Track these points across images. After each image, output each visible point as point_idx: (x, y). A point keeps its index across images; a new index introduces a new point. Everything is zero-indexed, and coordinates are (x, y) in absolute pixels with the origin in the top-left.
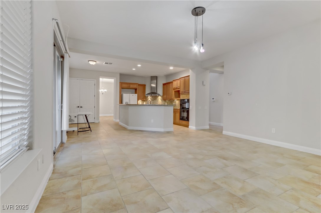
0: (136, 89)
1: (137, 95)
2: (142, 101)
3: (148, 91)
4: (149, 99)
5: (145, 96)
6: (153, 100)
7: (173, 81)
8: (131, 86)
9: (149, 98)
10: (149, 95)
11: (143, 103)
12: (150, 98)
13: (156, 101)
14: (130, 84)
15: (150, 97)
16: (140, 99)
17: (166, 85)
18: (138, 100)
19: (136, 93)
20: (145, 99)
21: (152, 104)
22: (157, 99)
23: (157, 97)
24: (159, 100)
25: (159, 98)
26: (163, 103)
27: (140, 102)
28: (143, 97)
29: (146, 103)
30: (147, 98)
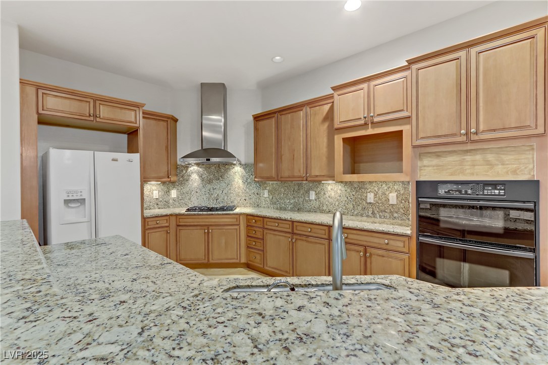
0: (132, 133)
1: (136, 157)
2: (164, 183)
3: (186, 145)
4: (195, 177)
5: (176, 167)
6: (210, 181)
7: (334, 89)
8: (105, 112)
9: (195, 173)
10: (192, 161)
11: (168, 192)
12: (198, 173)
13: (223, 185)
14: (97, 100)
15: (196, 168)
16: (157, 179)
17: (273, 120)
18: (144, 180)
19: (132, 148)
20: (177, 175)
21: (207, 195)
22: (229, 176)
23: (227, 170)
24: (236, 180)
25: (233, 170)
26: (253, 191)
27: (151, 191)
28: (169, 169)
29: (181, 194)
30: (184, 172)
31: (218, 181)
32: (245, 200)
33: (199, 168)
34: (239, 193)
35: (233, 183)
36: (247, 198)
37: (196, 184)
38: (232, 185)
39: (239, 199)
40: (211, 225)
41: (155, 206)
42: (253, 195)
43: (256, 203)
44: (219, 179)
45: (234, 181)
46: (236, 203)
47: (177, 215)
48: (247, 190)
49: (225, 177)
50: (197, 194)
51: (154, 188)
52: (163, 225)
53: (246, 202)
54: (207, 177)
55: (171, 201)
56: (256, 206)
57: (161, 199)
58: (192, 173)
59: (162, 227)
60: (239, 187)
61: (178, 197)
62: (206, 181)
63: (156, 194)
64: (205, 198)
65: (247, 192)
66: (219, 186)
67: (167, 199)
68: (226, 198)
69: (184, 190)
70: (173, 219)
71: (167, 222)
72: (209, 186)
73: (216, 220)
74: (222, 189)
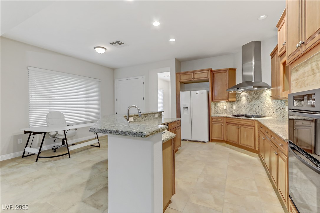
2: (229, 102)
4: (244, 98)
5: (235, 93)
6: (251, 101)
8: (197, 76)
9: (244, 96)
11: (232, 106)
12: (245, 96)
13: (259, 102)
15: (244, 93)
16: (223, 99)
20: (235, 98)
21: (250, 109)
22: (262, 97)
23: (261, 93)
24: (267, 99)
25: (265, 93)
26: (279, 107)
27: (223, 106)
28: (228, 95)
29: (238, 108)
30: (239, 96)
31: (256, 100)
32: (273, 112)
33: (246, 93)
34: (269, 107)
35: (265, 101)
36: (275, 111)
37: (244, 102)
38: (264, 102)
39: (269, 111)
40: (240, 125)
41: (225, 113)
42: (279, 110)
43: (282, 116)
44: (256, 99)
45: (265, 100)
46: (267, 114)
47: (226, 117)
48: (275, 106)
49: (260, 98)
50: (245, 108)
51: (224, 104)
52: (220, 121)
53: (274, 114)
54: (250, 98)
55: (233, 111)
56: (281, 117)
57: (228, 110)
58: (243, 96)
59: (220, 122)
60: (269, 104)
61: (236, 109)
62: (250, 100)
63: (225, 107)
64: (249, 110)
65: (275, 108)
66: (256, 103)
67: (231, 110)
68: (261, 110)
69: (239, 106)
70: (225, 119)
71: (222, 120)
72: (251, 103)
73: (243, 122)
74: (258, 105)
